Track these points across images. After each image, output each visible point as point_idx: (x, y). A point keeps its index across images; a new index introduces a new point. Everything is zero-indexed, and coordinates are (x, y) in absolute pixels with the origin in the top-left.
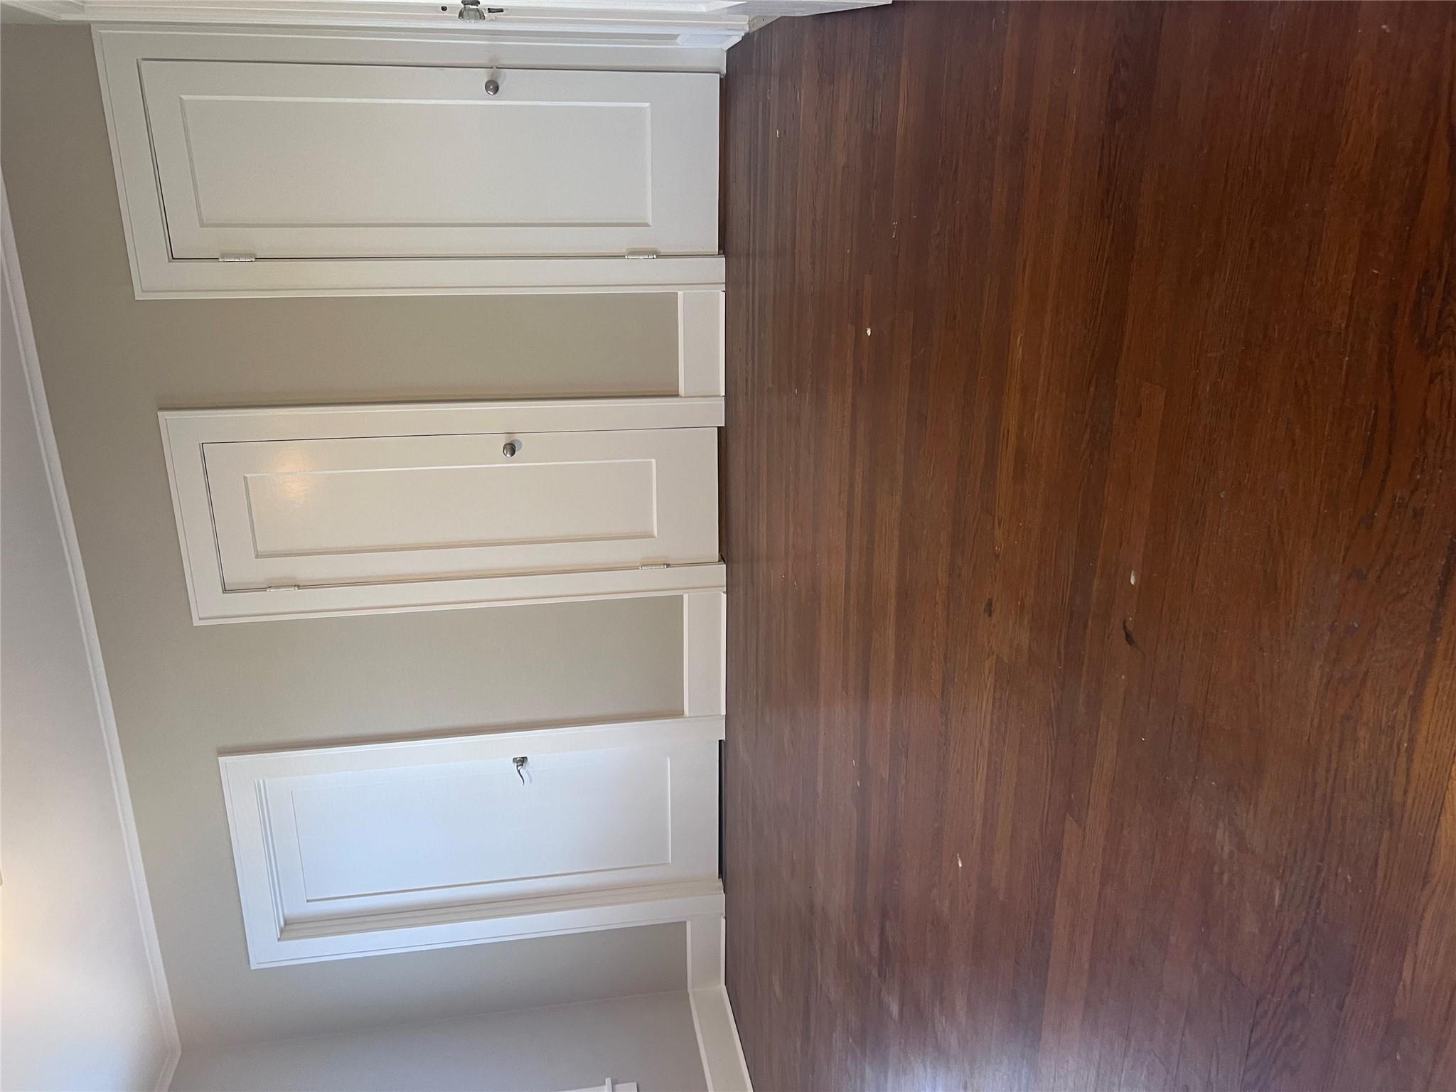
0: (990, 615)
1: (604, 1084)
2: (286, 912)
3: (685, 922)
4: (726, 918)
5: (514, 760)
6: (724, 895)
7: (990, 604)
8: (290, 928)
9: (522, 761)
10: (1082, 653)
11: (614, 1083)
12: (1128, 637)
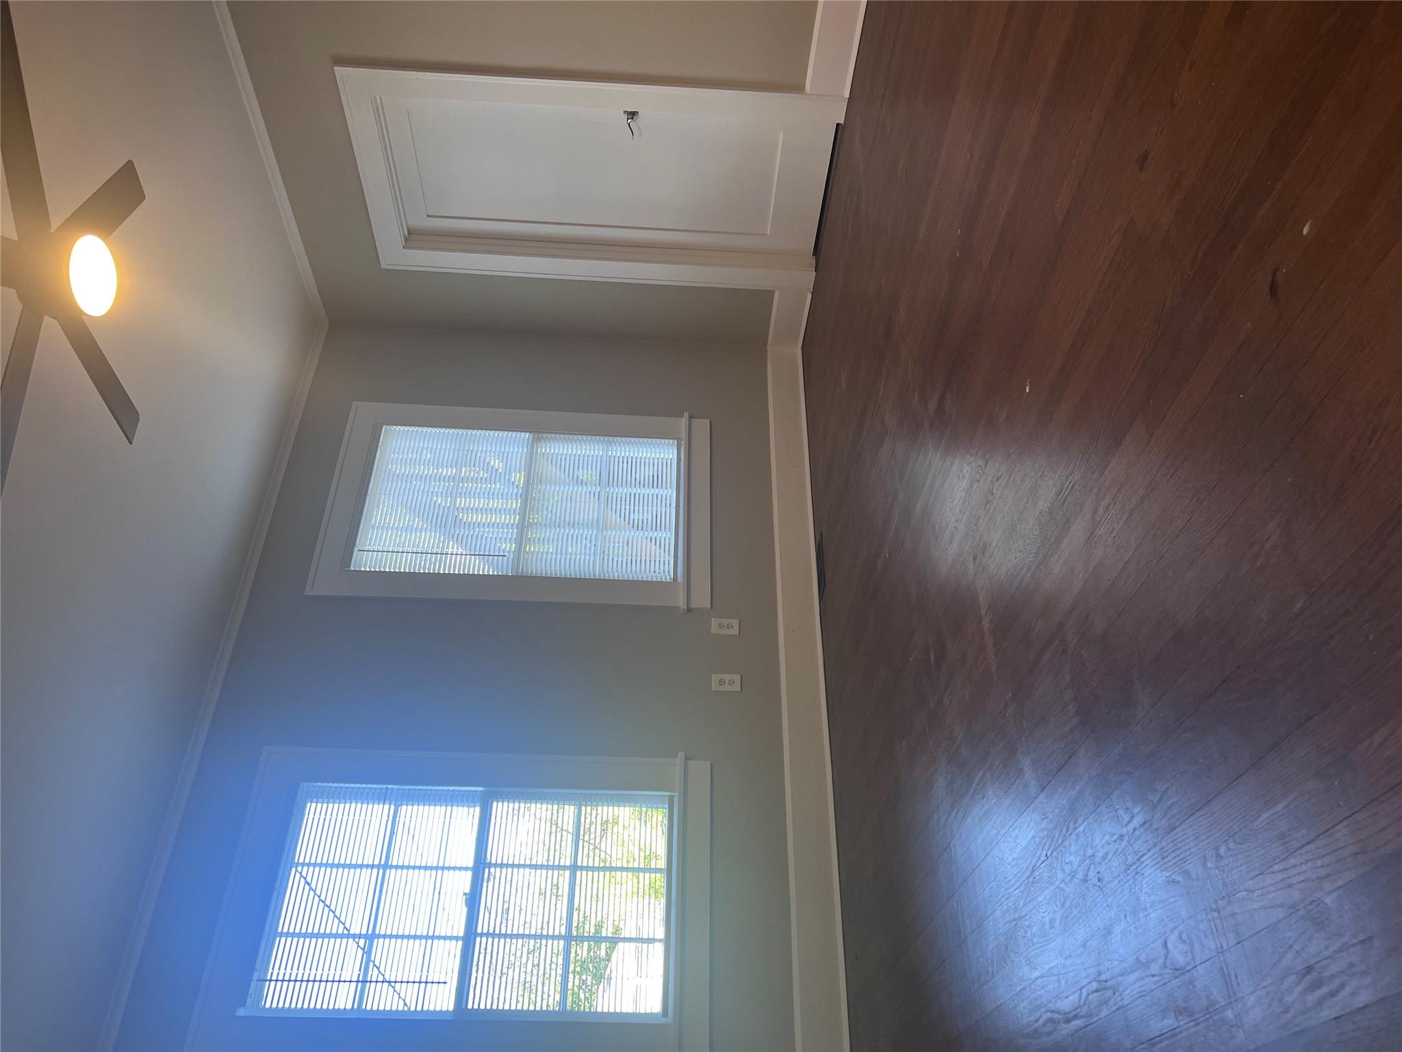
0: (1141, 168)
1: (683, 417)
2: (409, 222)
3: (774, 291)
4: (812, 293)
5: (625, 112)
6: (815, 273)
7: (1145, 157)
8: (414, 237)
9: (632, 115)
10: (1219, 272)
11: (691, 417)
12: (1273, 289)
